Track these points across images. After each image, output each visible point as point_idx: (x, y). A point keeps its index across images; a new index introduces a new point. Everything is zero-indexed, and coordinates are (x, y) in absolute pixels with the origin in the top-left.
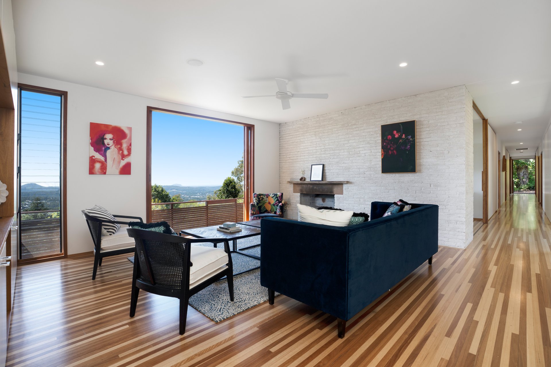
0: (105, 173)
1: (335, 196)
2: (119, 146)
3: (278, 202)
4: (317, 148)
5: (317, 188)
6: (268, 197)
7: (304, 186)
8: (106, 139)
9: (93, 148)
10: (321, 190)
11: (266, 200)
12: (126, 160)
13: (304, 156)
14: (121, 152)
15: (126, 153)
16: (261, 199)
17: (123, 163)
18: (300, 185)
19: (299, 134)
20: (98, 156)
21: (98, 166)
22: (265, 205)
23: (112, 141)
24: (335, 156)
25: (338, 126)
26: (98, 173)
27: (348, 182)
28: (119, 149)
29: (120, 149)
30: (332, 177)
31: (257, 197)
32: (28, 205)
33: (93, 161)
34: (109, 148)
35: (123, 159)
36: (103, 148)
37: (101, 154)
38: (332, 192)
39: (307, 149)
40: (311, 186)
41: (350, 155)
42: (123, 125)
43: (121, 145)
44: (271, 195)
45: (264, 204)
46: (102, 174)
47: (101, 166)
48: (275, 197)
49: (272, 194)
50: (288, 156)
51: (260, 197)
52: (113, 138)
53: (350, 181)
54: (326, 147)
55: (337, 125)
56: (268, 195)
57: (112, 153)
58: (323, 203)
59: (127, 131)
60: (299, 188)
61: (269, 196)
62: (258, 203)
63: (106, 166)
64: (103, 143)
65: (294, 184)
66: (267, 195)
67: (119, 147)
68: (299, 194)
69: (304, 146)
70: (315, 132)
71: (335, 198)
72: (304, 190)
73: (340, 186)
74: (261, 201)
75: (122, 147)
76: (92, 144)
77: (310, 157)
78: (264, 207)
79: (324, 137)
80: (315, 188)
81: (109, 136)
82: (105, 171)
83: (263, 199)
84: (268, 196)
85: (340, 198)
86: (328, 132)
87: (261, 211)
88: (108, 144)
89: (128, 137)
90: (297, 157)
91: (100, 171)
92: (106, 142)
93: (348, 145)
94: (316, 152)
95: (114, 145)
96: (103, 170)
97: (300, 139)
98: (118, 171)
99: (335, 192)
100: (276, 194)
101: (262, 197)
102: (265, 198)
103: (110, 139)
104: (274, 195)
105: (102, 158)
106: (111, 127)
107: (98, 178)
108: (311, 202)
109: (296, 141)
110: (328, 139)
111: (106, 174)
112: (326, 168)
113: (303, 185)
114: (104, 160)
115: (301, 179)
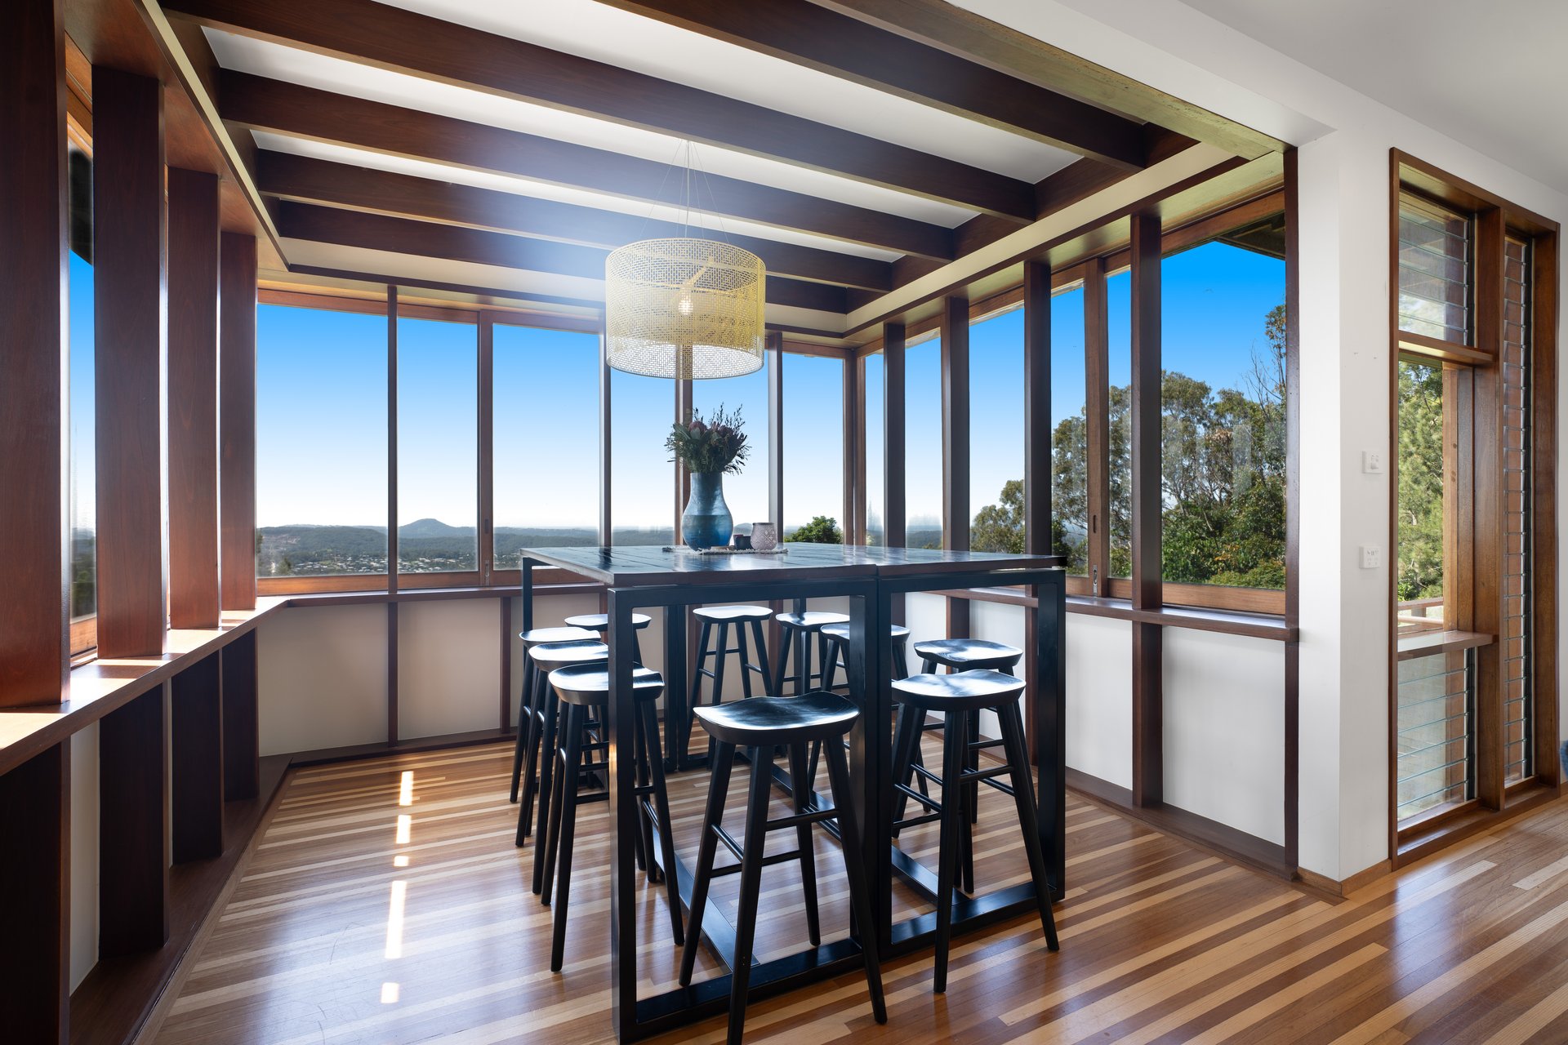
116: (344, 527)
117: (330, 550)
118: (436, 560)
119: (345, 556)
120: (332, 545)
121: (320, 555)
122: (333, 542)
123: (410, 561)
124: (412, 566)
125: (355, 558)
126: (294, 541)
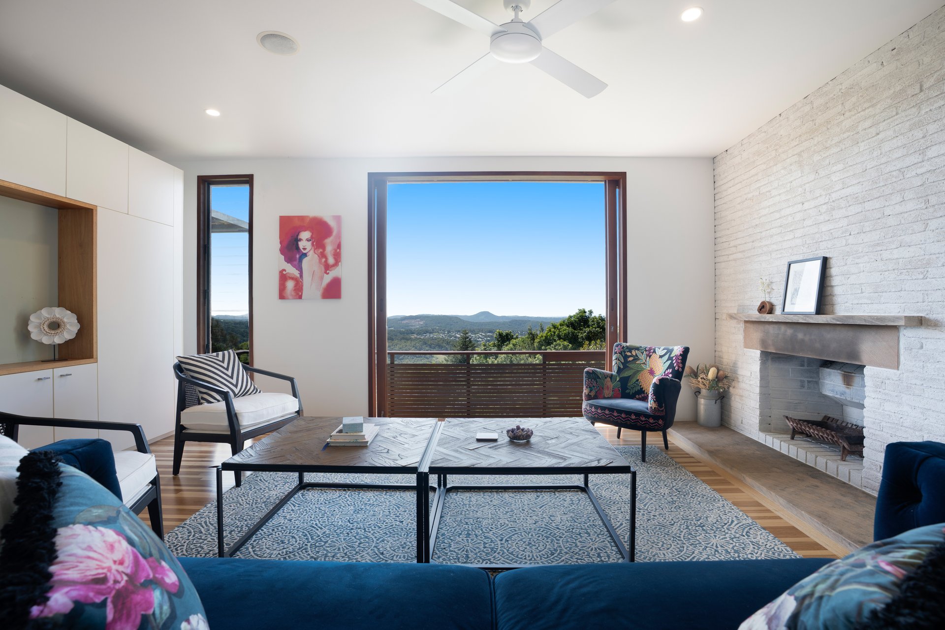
0: (300, 297)
1: (865, 370)
2: (321, 250)
3: (671, 371)
4: (806, 205)
5: (807, 338)
6: (650, 357)
7: (771, 329)
8: (301, 240)
9: (283, 257)
10: (818, 345)
11: (644, 363)
12: (333, 274)
13: (771, 236)
14: (324, 260)
15: (331, 261)
16: (631, 359)
17: (327, 279)
18: (761, 327)
19: (757, 174)
20: (291, 270)
21: (290, 285)
22: (639, 376)
23: (310, 243)
24: (867, 224)
25: (879, 106)
26: (290, 297)
27: (920, 322)
28: (320, 256)
29: (323, 255)
30: (856, 302)
31: (621, 353)
32: (481, 338)
33: (283, 277)
34: (305, 255)
35: (328, 272)
36: (298, 256)
37: (294, 266)
38: (855, 354)
39: (777, 215)
40: (789, 331)
41: (931, 210)
42: (325, 214)
43: (323, 247)
44: (660, 352)
45: (638, 372)
46: (297, 299)
47: (296, 286)
48: (667, 357)
49: (662, 348)
50: (732, 243)
51: (629, 354)
52: (312, 237)
53: (932, 316)
54: (834, 196)
55: (872, 106)
56: (652, 351)
57: (310, 263)
58: (847, 391)
59: (332, 223)
60: (756, 334)
61: (654, 352)
62: (623, 369)
63: (302, 286)
64: (298, 248)
65: (746, 322)
66: (650, 349)
67: (321, 252)
68: (757, 353)
69: (769, 207)
70: (799, 154)
71: (868, 381)
72: (770, 342)
73: (887, 335)
74: (630, 366)
75: (326, 252)
76: (282, 251)
77: (786, 238)
78: (638, 380)
79: (827, 162)
80: (800, 336)
81: (305, 235)
82: (300, 294)
83: (636, 358)
84: (650, 352)
85: (887, 382)
86: (840, 142)
87: (627, 391)
88: (305, 249)
89: (334, 233)
90: (753, 242)
91: (293, 293)
92: (301, 245)
93: (919, 171)
94: (804, 220)
95: (313, 249)
96: (298, 293)
97: (759, 188)
98: (319, 293)
99: (865, 358)
100: (671, 348)
101: (634, 354)
102: (643, 357)
103: (308, 240)
104: (666, 351)
105: (296, 273)
106: (308, 219)
107: (291, 305)
108: (802, 382)
109: (750, 196)
110: (840, 166)
111: (303, 298)
112: (835, 270)
113: (767, 326)
114: (299, 276)
115: (762, 308)
116: (444, 316)
117: (437, 328)
118: (488, 334)
119: (444, 331)
120: (439, 325)
121: (433, 330)
122: (439, 323)
123: (475, 334)
124: (476, 337)
125: (449, 332)
126: (422, 323)
